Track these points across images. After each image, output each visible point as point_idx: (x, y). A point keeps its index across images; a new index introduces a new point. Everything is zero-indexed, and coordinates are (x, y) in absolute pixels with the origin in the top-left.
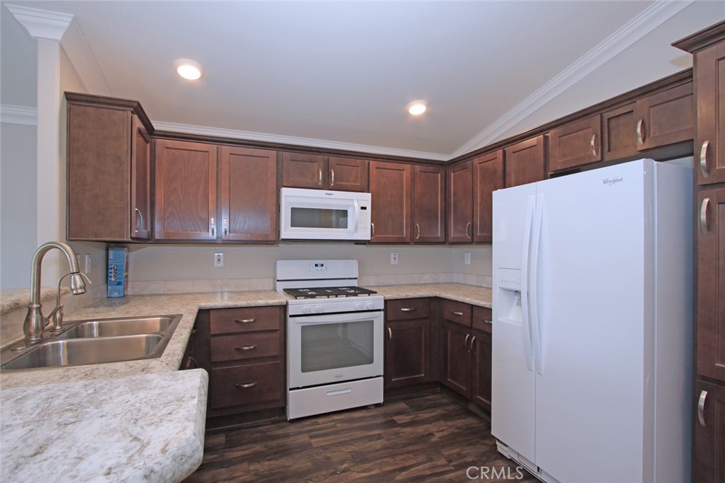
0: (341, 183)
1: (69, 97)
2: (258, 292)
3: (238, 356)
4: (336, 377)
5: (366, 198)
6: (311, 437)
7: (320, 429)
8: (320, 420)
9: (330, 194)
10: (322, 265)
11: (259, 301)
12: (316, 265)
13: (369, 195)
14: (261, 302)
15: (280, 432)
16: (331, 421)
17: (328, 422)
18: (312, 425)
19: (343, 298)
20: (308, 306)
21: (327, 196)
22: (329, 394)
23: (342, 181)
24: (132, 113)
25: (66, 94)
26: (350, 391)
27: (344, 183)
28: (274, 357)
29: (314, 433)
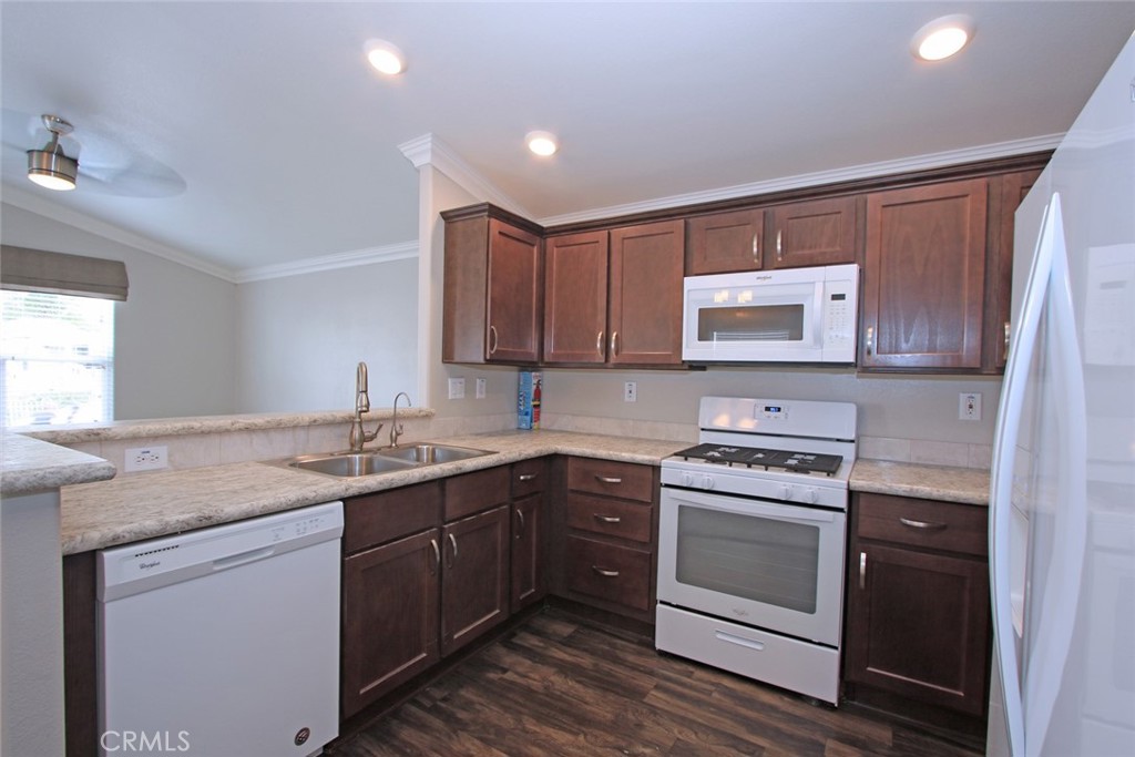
0: (800, 252)
1: (444, 215)
2: (639, 440)
3: (596, 528)
4: (735, 611)
5: (846, 277)
6: (657, 687)
7: (691, 687)
8: (699, 673)
9: (765, 278)
10: (779, 409)
11: (623, 454)
12: (768, 409)
13: (853, 269)
14: (626, 456)
15: (631, 658)
16: (713, 684)
17: (706, 682)
18: (679, 672)
19: (779, 474)
20: (691, 474)
21: (760, 282)
22: (719, 636)
23: (803, 248)
24: (489, 216)
25: (442, 213)
26: (759, 647)
27: (807, 252)
28: (643, 544)
29: (668, 684)
